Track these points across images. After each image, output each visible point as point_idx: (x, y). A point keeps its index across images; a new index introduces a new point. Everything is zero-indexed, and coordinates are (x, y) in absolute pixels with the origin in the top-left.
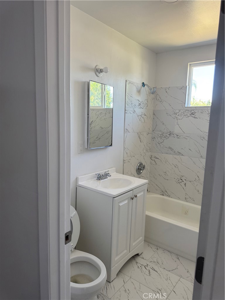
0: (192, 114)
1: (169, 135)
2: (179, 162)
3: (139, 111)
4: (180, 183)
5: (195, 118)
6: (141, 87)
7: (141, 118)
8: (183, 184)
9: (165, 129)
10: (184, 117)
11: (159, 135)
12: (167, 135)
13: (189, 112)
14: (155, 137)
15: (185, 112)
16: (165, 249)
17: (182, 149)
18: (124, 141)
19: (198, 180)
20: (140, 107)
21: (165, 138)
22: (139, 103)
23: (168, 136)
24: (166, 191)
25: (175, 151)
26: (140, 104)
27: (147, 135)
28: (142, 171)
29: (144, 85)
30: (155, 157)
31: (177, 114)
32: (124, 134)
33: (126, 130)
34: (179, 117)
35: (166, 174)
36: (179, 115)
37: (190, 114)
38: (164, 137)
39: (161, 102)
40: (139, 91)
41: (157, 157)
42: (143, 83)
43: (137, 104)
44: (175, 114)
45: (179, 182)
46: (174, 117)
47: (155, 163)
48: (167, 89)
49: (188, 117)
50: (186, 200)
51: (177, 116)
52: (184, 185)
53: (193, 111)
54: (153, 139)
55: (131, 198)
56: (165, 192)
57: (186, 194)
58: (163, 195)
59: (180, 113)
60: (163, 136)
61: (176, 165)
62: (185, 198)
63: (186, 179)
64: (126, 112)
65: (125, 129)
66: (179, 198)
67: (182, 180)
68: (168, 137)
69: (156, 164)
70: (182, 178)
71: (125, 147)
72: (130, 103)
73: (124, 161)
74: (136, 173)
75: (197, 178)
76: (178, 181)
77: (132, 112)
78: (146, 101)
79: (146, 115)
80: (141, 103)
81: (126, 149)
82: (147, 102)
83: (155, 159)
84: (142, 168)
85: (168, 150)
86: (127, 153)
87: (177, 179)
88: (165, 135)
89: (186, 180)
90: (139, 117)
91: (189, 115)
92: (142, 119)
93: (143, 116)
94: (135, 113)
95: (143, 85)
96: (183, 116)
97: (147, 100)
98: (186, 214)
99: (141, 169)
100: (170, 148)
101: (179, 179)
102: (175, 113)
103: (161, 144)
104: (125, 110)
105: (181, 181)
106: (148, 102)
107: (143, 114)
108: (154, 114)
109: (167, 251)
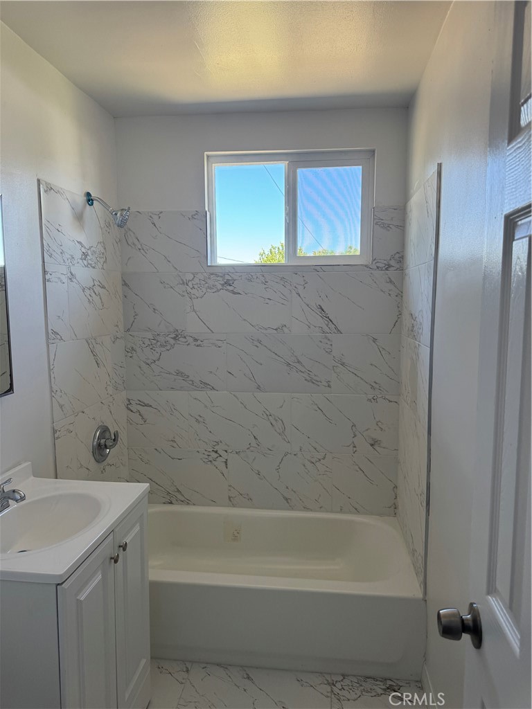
0: (226, 283)
1: (174, 338)
2: (206, 406)
3: (84, 274)
4: (214, 462)
5: (235, 293)
6: (85, 207)
7: (93, 294)
8: (220, 463)
9: (160, 324)
10: (209, 290)
11: (147, 342)
12: (168, 338)
13: (218, 278)
14: (134, 347)
15: (209, 278)
16: (207, 663)
17: (211, 372)
18: (50, 370)
19: (257, 446)
20: (85, 262)
21: (164, 349)
22: (84, 250)
23: (172, 341)
24: (178, 491)
25: (193, 381)
26: (85, 255)
27: (114, 342)
28: (108, 450)
29: (92, 200)
30: (138, 402)
31: (190, 284)
32: (48, 346)
33: (51, 336)
34: (193, 291)
35: (175, 445)
36: (196, 286)
37: (223, 285)
38: (161, 346)
39: (142, 251)
40: (79, 217)
41: (146, 402)
42: (88, 194)
43: (78, 255)
44: (184, 283)
45: (210, 459)
46: (181, 293)
47: (143, 418)
48: (155, 217)
49: (218, 291)
50: (231, 502)
51: (189, 289)
52: (224, 464)
53: (227, 277)
54: (130, 354)
55: (111, 558)
56: (177, 494)
57: (230, 486)
58: (171, 503)
59: (196, 280)
60: (159, 343)
61: (198, 418)
62: (229, 498)
63: (226, 448)
64: (48, 277)
65: (50, 331)
66: (214, 503)
67: (216, 452)
68: (172, 346)
69: (145, 422)
70: (216, 448)
71: (55, 388)
72: (59, 251)
73: (55, 431)
74: (92, 459)
75: (254, 443)
76: (207, 457)
77: (65, 280)
78: (99, 246)
79: (103, 287)
80: (89, 252)
81: (58, 393)
82: (103, 251)
83: (140, 408)
84: (109, 443)
85: (175, 380)
86: (61, 406)
87: (205, 452)
88: (161, 339)
89: (226, 451)
90: (88, 292)
91: (220, 287)
92: (96, 299)
93: (97, 289)
94: (74, 280)
95: (89, 199)
96: (204, 290)
97: (103, 243)
98: (235, 538)
99: (105, 445)
100: (179, 373)
101: (211, 450)
102: (182, 280)
103: (153, 365)
104: (45, 272)
105: (215, 455)
106: (105, 249)
107: (96, 283)
108: (125, 284)
109: (214, 664)
